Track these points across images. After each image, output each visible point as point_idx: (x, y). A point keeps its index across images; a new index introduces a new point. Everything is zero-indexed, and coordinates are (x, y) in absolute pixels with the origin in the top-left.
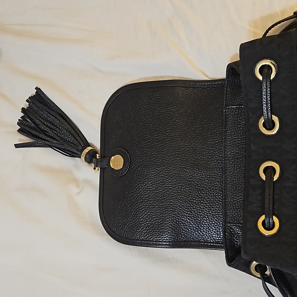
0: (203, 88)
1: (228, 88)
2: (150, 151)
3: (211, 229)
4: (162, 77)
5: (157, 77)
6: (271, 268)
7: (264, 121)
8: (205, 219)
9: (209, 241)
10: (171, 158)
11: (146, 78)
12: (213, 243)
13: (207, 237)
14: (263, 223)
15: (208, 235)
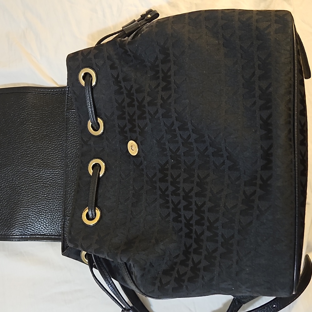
0: (52, 94)
1: (69, 94)
2: (3, 152)
3: (55, 223)
4: (19, 84)
5: (14, 84)
6: (94, 255)
7: (91, 123)
8: (50, 214)
9: (54, 234)
10: (20, 158)
11: (5, 85)
12: (57, 235)
13: (51, 231)
14: (87, 215)
15: (52, 229)
